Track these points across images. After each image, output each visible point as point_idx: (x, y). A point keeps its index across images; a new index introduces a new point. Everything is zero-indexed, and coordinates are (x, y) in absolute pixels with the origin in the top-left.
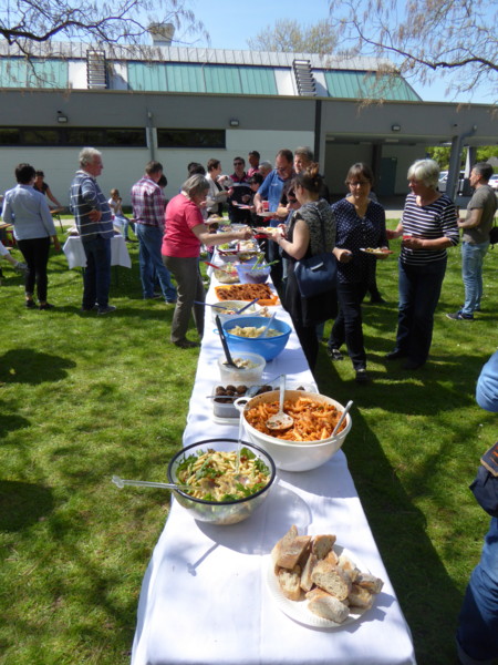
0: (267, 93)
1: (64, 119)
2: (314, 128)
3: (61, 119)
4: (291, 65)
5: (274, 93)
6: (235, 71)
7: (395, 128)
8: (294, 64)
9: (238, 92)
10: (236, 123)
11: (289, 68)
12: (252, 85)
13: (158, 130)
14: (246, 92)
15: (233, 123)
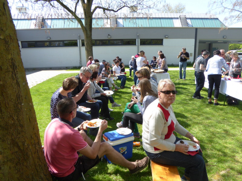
0: (170, 26)
1: (110, 37)
2: (195, 38)
3: (109, 37)
4: (178, 17)
5: (173, 26)
6: (159, 20)
7: (225, 37)
8: (180, 17)
9: (160, 26)
10: (167, 37)
11: (178, 18)
12: (165, 24)
13: (140, 39)
14: (163, 26)
15: (166, 37)
